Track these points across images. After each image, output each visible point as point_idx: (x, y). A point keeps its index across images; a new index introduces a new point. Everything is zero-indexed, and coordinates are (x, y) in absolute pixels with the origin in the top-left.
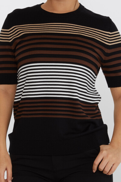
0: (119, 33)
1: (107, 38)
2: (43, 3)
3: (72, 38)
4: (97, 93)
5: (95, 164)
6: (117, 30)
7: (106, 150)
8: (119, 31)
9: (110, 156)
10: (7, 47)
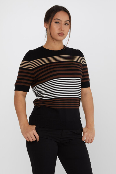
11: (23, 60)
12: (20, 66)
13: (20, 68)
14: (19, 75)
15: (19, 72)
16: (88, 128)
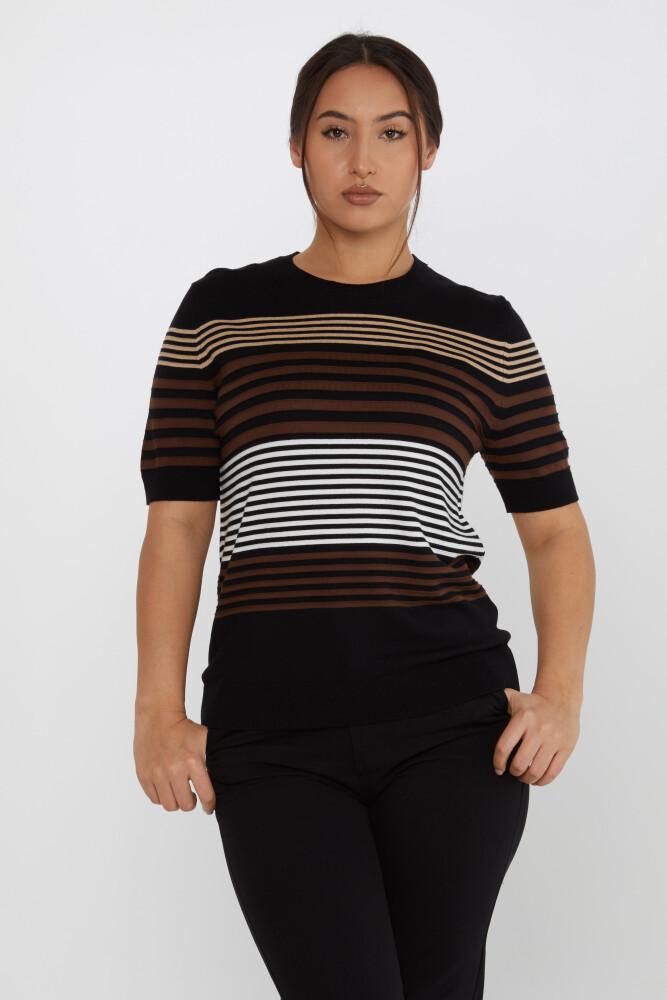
0: (532, 345)
1: (501, 361)
2: (297, 253)
3: (396, 359)
4: (471, 530)
5: (500, 751)
6: (527, 336)
7: (533, 709)
8: (534, 339)
9: (547, 727)
10: (193, 385)
11: (176, 323)
12: (161, 358)
13: (161, 372)
14: (154, 414)
15: (157, 393)
16: (546, 698)
